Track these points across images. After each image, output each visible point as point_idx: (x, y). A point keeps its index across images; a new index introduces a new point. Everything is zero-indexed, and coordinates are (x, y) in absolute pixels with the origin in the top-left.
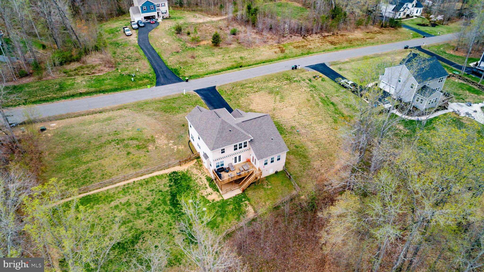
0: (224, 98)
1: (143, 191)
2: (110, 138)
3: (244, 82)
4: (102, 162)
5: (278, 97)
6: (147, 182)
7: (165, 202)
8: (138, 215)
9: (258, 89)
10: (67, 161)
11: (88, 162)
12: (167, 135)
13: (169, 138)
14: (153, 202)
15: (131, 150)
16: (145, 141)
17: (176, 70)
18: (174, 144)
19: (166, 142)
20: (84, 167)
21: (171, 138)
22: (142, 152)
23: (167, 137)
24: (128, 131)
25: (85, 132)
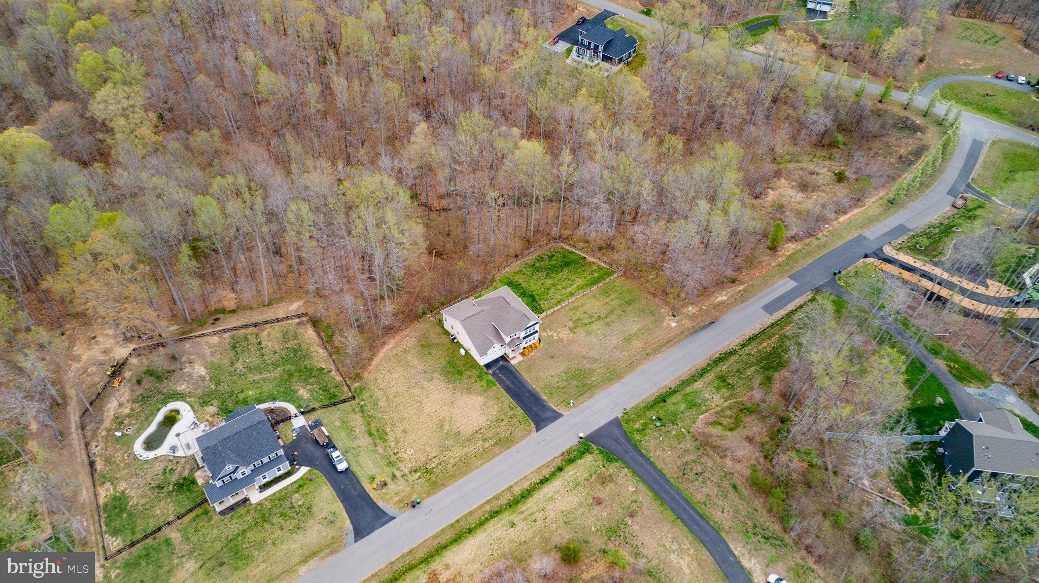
0: (519, 408)
1: (559, 297)
2: (609, 319)
3: (497, 449)
4: (602, 303)
5: (447, 427)
6: (559, 302)
7: (538, 295)
8: (553, 285)
9: (476, 439)
10: (628, 297)
11: (613, 299)
12: (563, 343)
13: (560, 340)
14: (548, 293)
15: (584, 315)
16: (578, 326)
17: (609, 460)
18: (552, 337)
19: (561, 335)
20: (613, 297)
21: (557, 341)
22: (575, 317)
23: (562, 340)
24: (599, 329)
25: (636, 319)
